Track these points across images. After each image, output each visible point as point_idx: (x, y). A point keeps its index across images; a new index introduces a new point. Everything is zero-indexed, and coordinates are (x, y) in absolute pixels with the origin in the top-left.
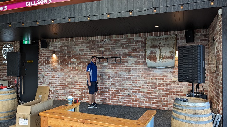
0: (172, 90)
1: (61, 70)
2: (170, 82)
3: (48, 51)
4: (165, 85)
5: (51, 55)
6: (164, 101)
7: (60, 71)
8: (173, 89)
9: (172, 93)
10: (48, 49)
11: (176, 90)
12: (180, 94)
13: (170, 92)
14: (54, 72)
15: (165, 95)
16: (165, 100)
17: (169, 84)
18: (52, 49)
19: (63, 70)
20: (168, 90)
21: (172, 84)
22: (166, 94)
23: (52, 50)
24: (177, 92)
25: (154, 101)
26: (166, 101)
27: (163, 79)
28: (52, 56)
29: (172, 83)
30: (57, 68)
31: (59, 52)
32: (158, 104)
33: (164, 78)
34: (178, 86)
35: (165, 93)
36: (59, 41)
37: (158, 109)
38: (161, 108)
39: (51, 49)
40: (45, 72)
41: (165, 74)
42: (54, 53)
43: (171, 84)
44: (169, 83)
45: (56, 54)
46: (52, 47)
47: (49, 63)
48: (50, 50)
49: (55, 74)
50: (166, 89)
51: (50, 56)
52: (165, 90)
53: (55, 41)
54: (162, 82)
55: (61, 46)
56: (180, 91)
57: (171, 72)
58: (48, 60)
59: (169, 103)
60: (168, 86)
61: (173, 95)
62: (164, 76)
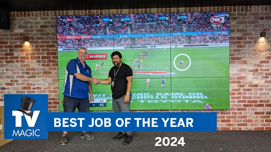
0: (252, 99)
1: (46, 73)
2: (249, 86)
3: (11, 35)
4: (242, 91)
5: (18, 44)
6: (241, 117)
7: (41, 75)
8: (254, 98)
9: (253, 104)
10: (12, 31)
11: (259, 98)
12: (264, 104)
13: (249, 102)
14: (28, 77)
15: (242, 107)
16: (243, 115)
17: (248, 90)
18: (21, 31)
19: (50, 73)
20: (247, 100)
21: (253, 90)
22: (244, 105)
23: (21, 34)
24: (260, 101)
25: (225, 119)
26: (244, 117)
27: (239, 82)
28: (21, 46)
29: (253, 88)
30: (34, 69)
31: (40, 38)
32: (231, 123)
33: (241, 80)
34: (261, 92)
35: (242, 104)
36: (36, 15)
37: (231, 129)
38: (236, 128)
39: (18, 31)
40: (7, 77)
41: (243, 74)
42: (27, 39)
43: (251, 90)
44: (248, 88)
45: (31, 42)
46: (20, 27)
47: (15, 60)
48: (17, 34)
49: (31, 81)
50: (244, 97)
51: (16, 46)
52: (241, 99)
53: (29, 15)
54: (237, 88)
55: (42, 27)
56: (264, 99)
57: (252, 71)
58: (12, 54)
59: (248, 118)
60: (247, 92)
61: (255, 106)
62: (241, 78)
